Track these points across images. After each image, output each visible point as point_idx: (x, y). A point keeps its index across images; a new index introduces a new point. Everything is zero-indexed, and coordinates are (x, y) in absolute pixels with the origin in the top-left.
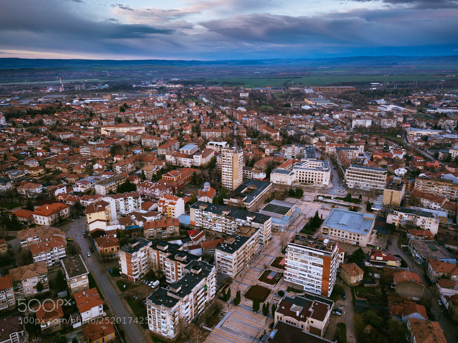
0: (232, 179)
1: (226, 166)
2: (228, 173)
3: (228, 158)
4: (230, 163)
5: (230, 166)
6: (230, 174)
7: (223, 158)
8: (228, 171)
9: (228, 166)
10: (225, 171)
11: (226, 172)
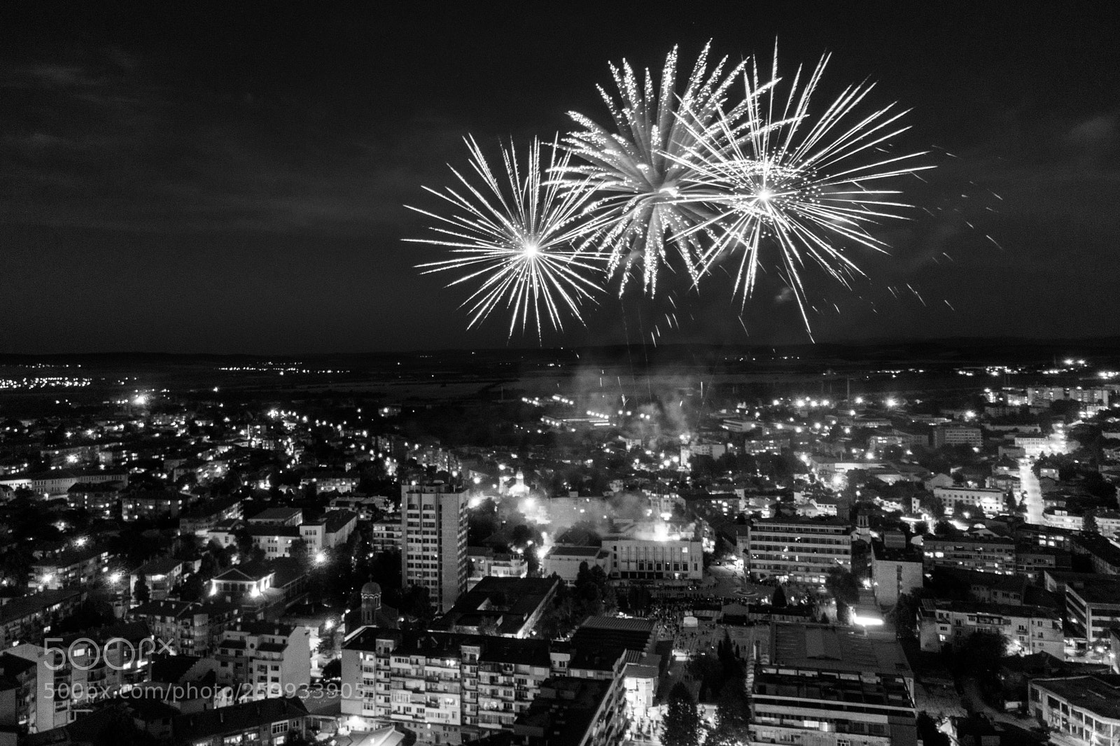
0: (436, 579)
1: (419, 537)
2: (426, 558)
3: (425, 512)
4: (432, 525)
5: (430, 537)
6: (430, 562)
7: (410, 512)
8: (426, 553)
9: (426, 537)
10: (414, 553)
11: (418, 557)
